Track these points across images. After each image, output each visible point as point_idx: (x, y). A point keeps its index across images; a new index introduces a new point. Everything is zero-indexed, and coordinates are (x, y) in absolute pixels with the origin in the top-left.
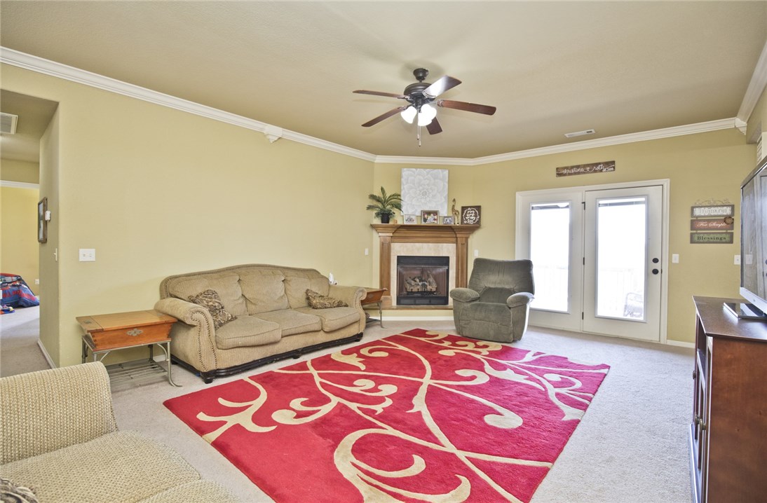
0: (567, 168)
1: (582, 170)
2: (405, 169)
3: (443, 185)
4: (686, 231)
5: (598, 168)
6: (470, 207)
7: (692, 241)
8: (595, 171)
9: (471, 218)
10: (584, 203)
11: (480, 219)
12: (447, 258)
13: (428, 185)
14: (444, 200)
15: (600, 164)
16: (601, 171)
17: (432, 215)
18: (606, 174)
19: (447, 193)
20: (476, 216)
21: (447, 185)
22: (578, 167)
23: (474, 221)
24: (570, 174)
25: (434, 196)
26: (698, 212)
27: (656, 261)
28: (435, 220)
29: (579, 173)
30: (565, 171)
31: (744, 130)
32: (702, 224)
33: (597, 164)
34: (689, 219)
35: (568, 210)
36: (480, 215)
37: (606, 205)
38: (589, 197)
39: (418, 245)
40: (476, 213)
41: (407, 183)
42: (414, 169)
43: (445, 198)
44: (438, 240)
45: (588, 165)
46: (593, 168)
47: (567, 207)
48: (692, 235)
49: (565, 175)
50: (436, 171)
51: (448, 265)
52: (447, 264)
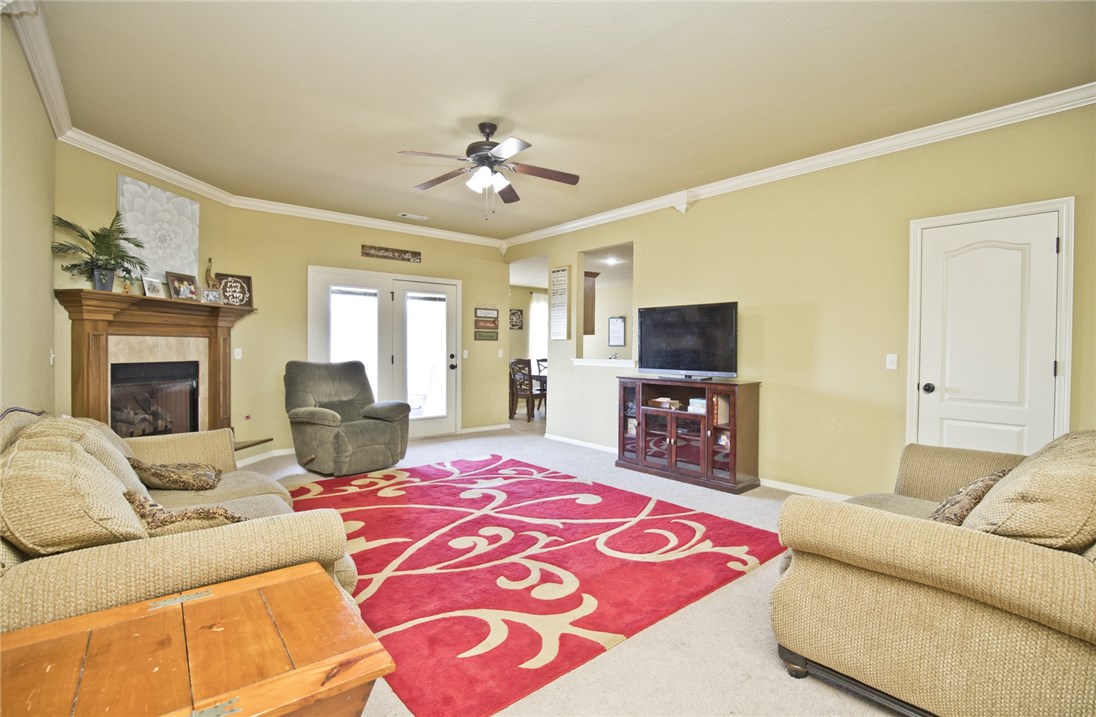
0: (374, 248)
1: (391, 255)
2: (128, 179)
3: (192, 229)
4: (472, 329)
5: (406, 257)
6: (233, 276)
7: (476, 339)
8: (403, 259)
9: (236, 296)
10: (392, 293)
11: (250, 298)
12: (196, 364)
13: (169, 222)
14: (193, 257)
15: (408, 252)
16: (409, 260)
17: (186, 283)
18: (411, 265)
19: (197, 245)
20: (244, 294)
21: (197, 230)
22: (387, 250)
23: (242, 300)
24: (378, 256)
25: (178, 247)
26: (479, 313)
27: (452, 356)
28: (192, 292)
29: (387, 257)
30: (372, 252)
31: (504, 251)
32: (482, 324)
33: (406, 252)
34: (474, 318)
35: (375, 300)
36: (250, 290)
37: (414, 298)
38: (397, 287)
39: (150, 340)
40: (242, 287)
41: (132, 210)
42: (145, 185)
43: (194, 252)
44: (182, 330)
45: (397, 251)
46: (401, 254)
47: (375, 295)
48: (476, 332)
49: (372, 256)
50: (180, 199)
51: (197, 377)
52: (195, 375)
